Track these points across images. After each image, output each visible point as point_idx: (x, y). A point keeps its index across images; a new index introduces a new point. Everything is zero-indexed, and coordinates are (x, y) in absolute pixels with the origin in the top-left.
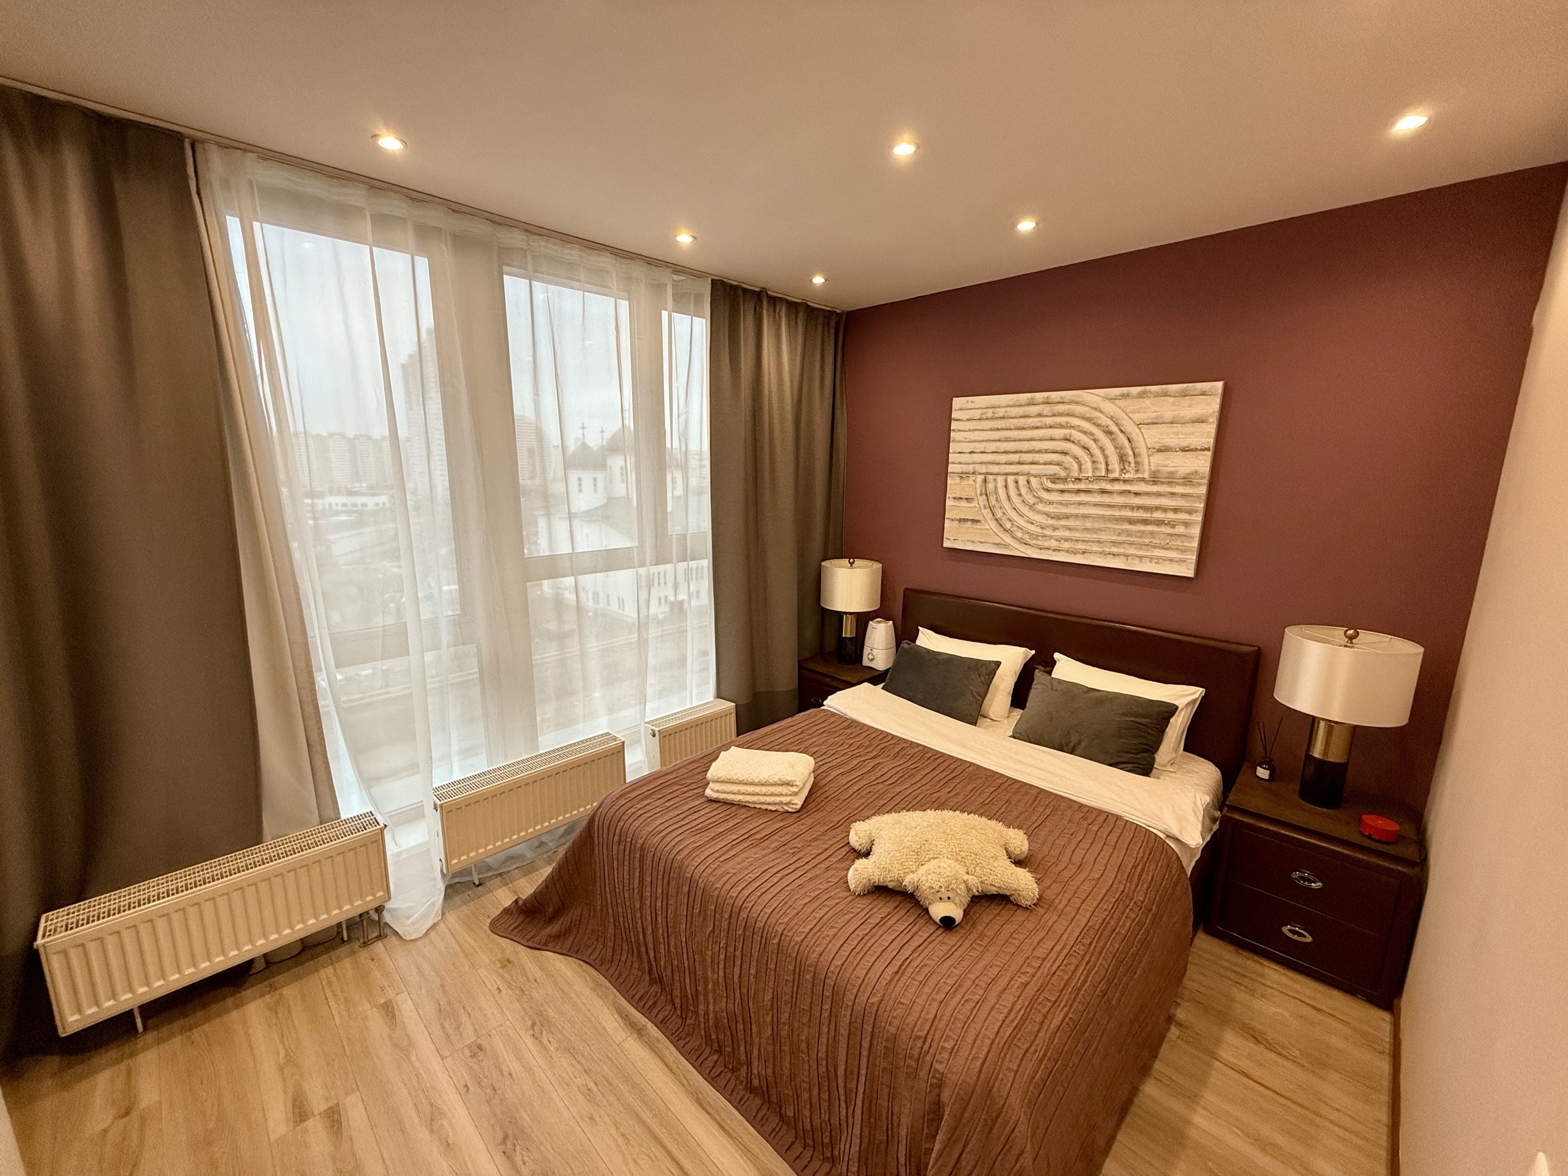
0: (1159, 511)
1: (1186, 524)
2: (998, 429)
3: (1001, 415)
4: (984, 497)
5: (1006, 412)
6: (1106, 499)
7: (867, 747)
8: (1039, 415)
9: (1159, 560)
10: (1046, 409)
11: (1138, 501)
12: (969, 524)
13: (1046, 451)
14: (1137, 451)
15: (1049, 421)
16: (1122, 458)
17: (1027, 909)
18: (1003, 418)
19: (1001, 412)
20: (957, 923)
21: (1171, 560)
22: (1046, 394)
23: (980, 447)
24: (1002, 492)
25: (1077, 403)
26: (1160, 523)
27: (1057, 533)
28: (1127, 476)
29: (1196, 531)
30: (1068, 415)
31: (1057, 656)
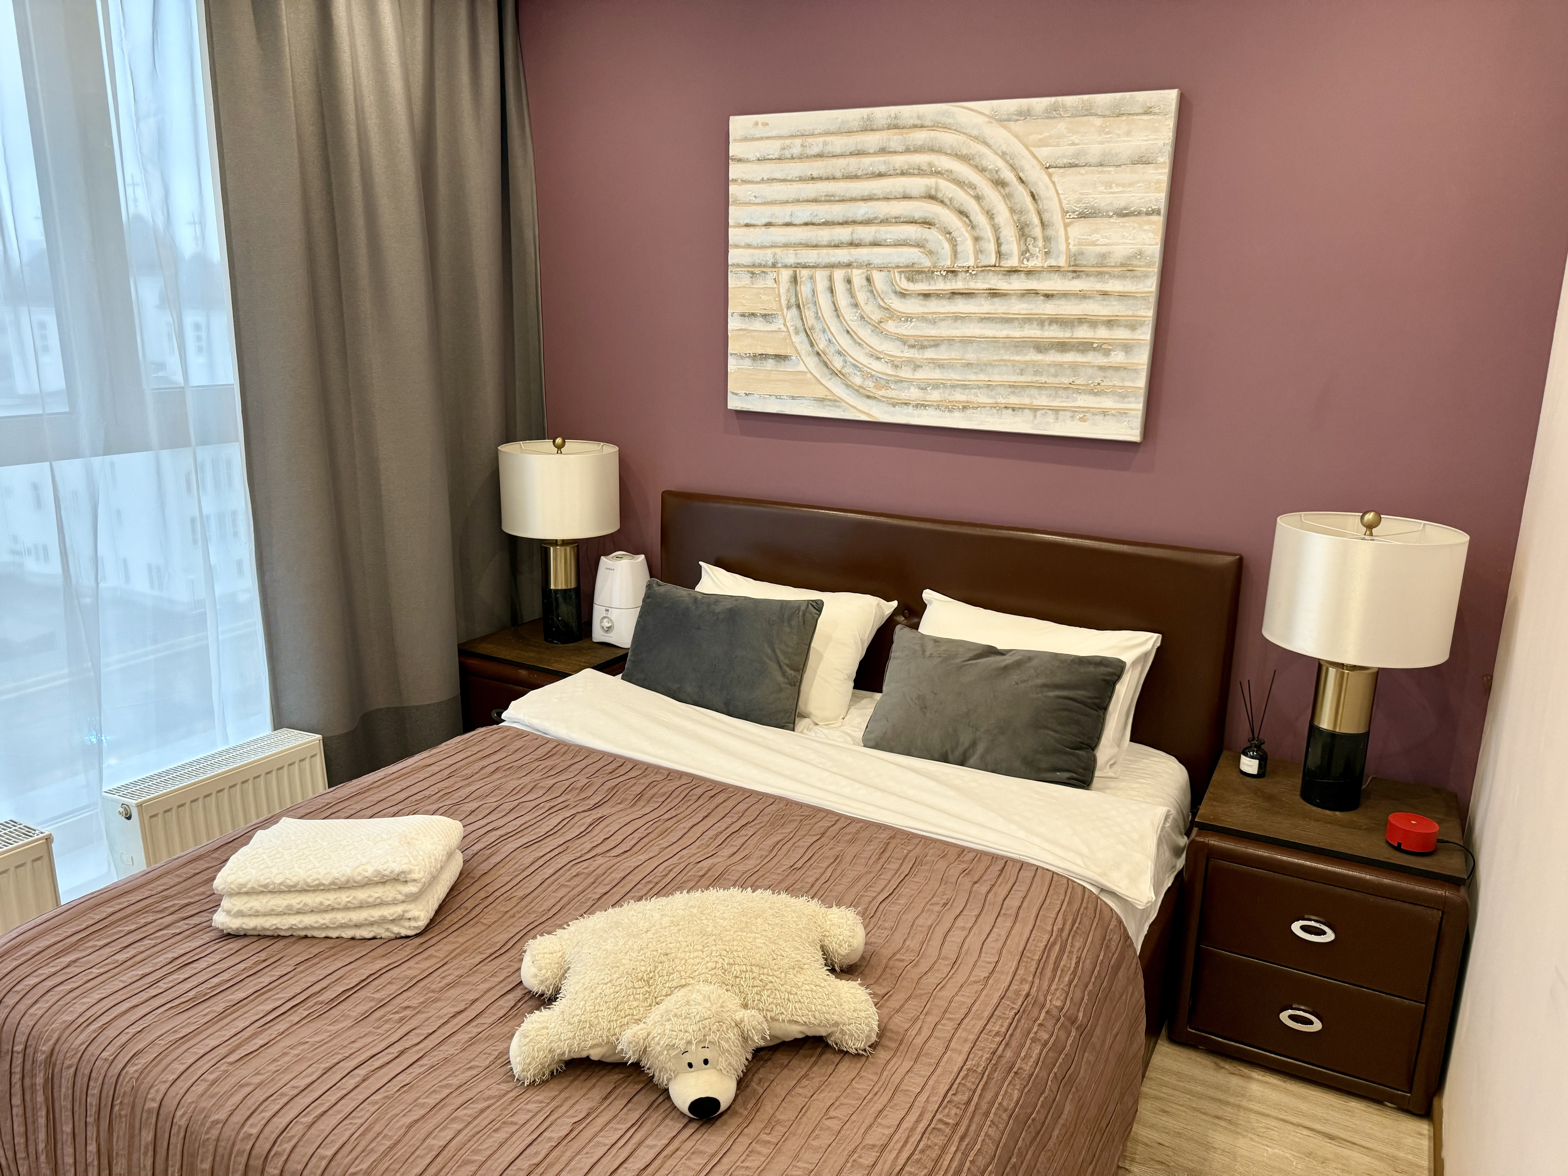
0: (1085, 327)
1: (1127, 347)
2: (813, 179)
3: (815, 150)
4: (794, 310)
5: (825, 144)
6: (998, 307)
7: (583, 789)
8: (883, 151)
9: (1083, 414)
10: (894, 140)
11: (1050, 308)
12: (770, 364)
13: (898, 221)
14: (1046, 216)
15: (900, 161)
16: (1023, 231)
17: (858, 1055)
18: (820, 156)
19: (816, 145)
20: (723, 1107)
21: (1105, 413)
22: (893, 110)
23: (782, 214)
24: (824, 300)
25: (946, 127)
26: (1085, 347)
27: (920, 375)
28: (1031, 264)
29: (1142, 358)
30: (932, 150)
31: (928, 595)
